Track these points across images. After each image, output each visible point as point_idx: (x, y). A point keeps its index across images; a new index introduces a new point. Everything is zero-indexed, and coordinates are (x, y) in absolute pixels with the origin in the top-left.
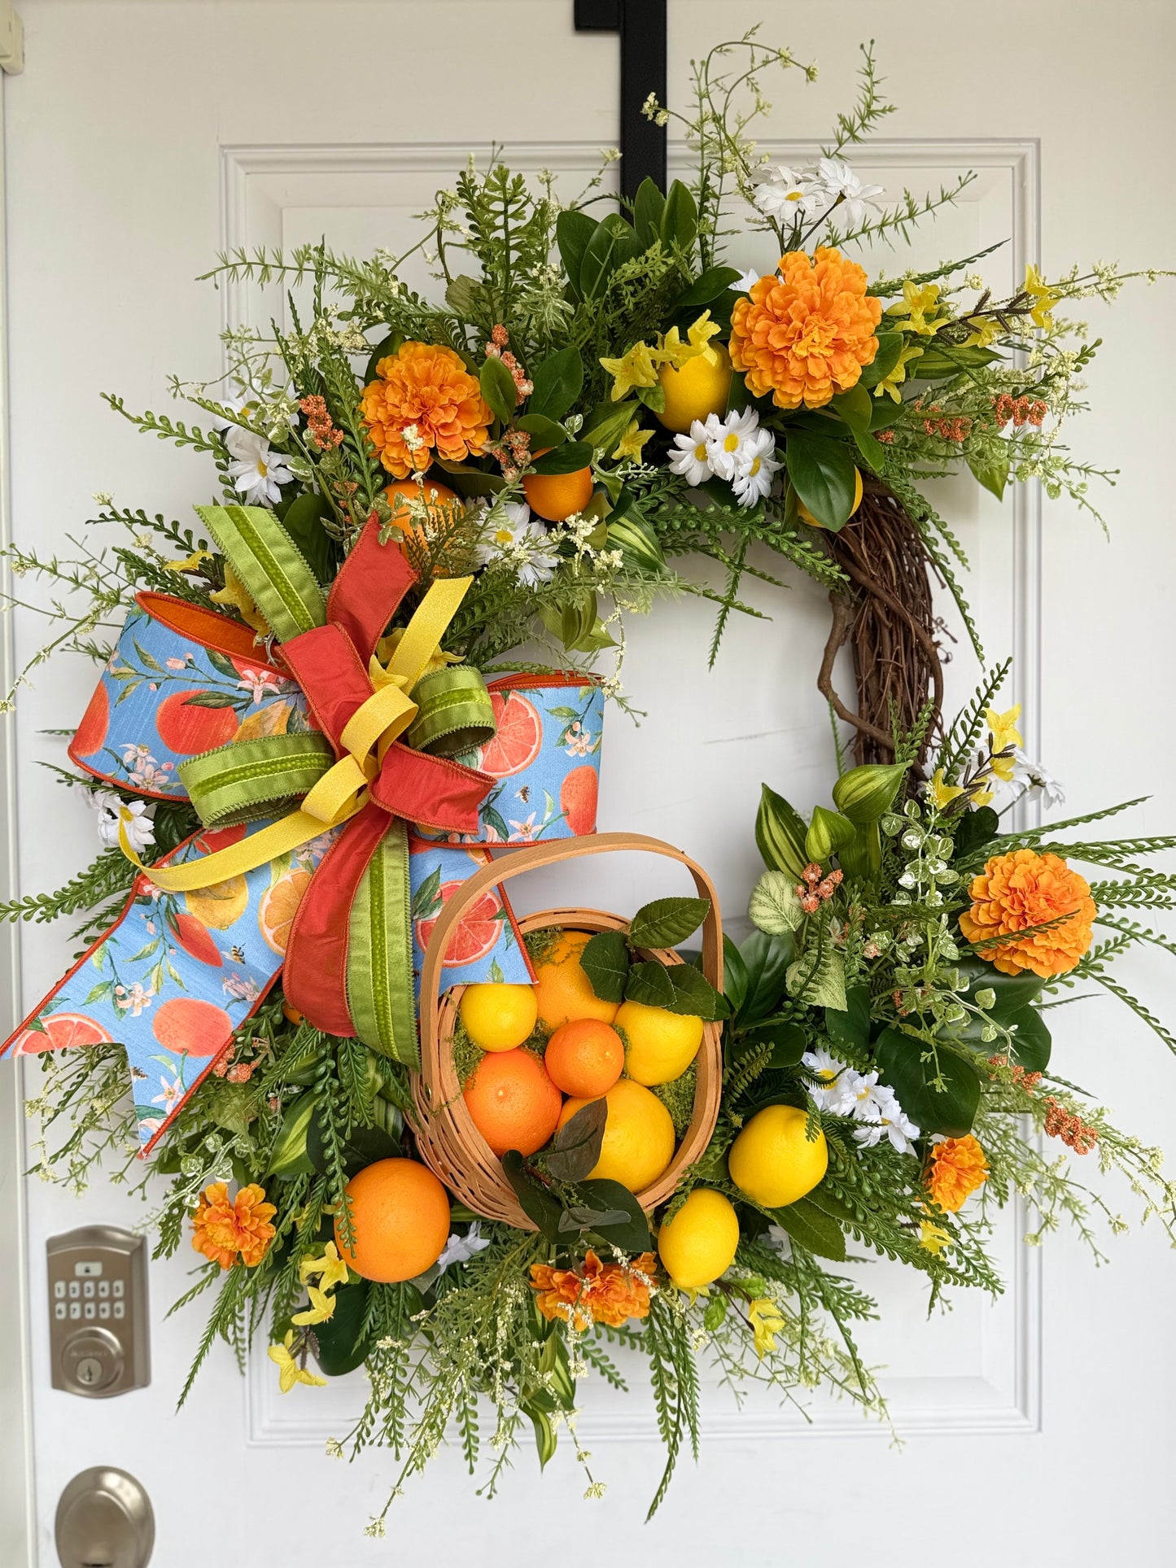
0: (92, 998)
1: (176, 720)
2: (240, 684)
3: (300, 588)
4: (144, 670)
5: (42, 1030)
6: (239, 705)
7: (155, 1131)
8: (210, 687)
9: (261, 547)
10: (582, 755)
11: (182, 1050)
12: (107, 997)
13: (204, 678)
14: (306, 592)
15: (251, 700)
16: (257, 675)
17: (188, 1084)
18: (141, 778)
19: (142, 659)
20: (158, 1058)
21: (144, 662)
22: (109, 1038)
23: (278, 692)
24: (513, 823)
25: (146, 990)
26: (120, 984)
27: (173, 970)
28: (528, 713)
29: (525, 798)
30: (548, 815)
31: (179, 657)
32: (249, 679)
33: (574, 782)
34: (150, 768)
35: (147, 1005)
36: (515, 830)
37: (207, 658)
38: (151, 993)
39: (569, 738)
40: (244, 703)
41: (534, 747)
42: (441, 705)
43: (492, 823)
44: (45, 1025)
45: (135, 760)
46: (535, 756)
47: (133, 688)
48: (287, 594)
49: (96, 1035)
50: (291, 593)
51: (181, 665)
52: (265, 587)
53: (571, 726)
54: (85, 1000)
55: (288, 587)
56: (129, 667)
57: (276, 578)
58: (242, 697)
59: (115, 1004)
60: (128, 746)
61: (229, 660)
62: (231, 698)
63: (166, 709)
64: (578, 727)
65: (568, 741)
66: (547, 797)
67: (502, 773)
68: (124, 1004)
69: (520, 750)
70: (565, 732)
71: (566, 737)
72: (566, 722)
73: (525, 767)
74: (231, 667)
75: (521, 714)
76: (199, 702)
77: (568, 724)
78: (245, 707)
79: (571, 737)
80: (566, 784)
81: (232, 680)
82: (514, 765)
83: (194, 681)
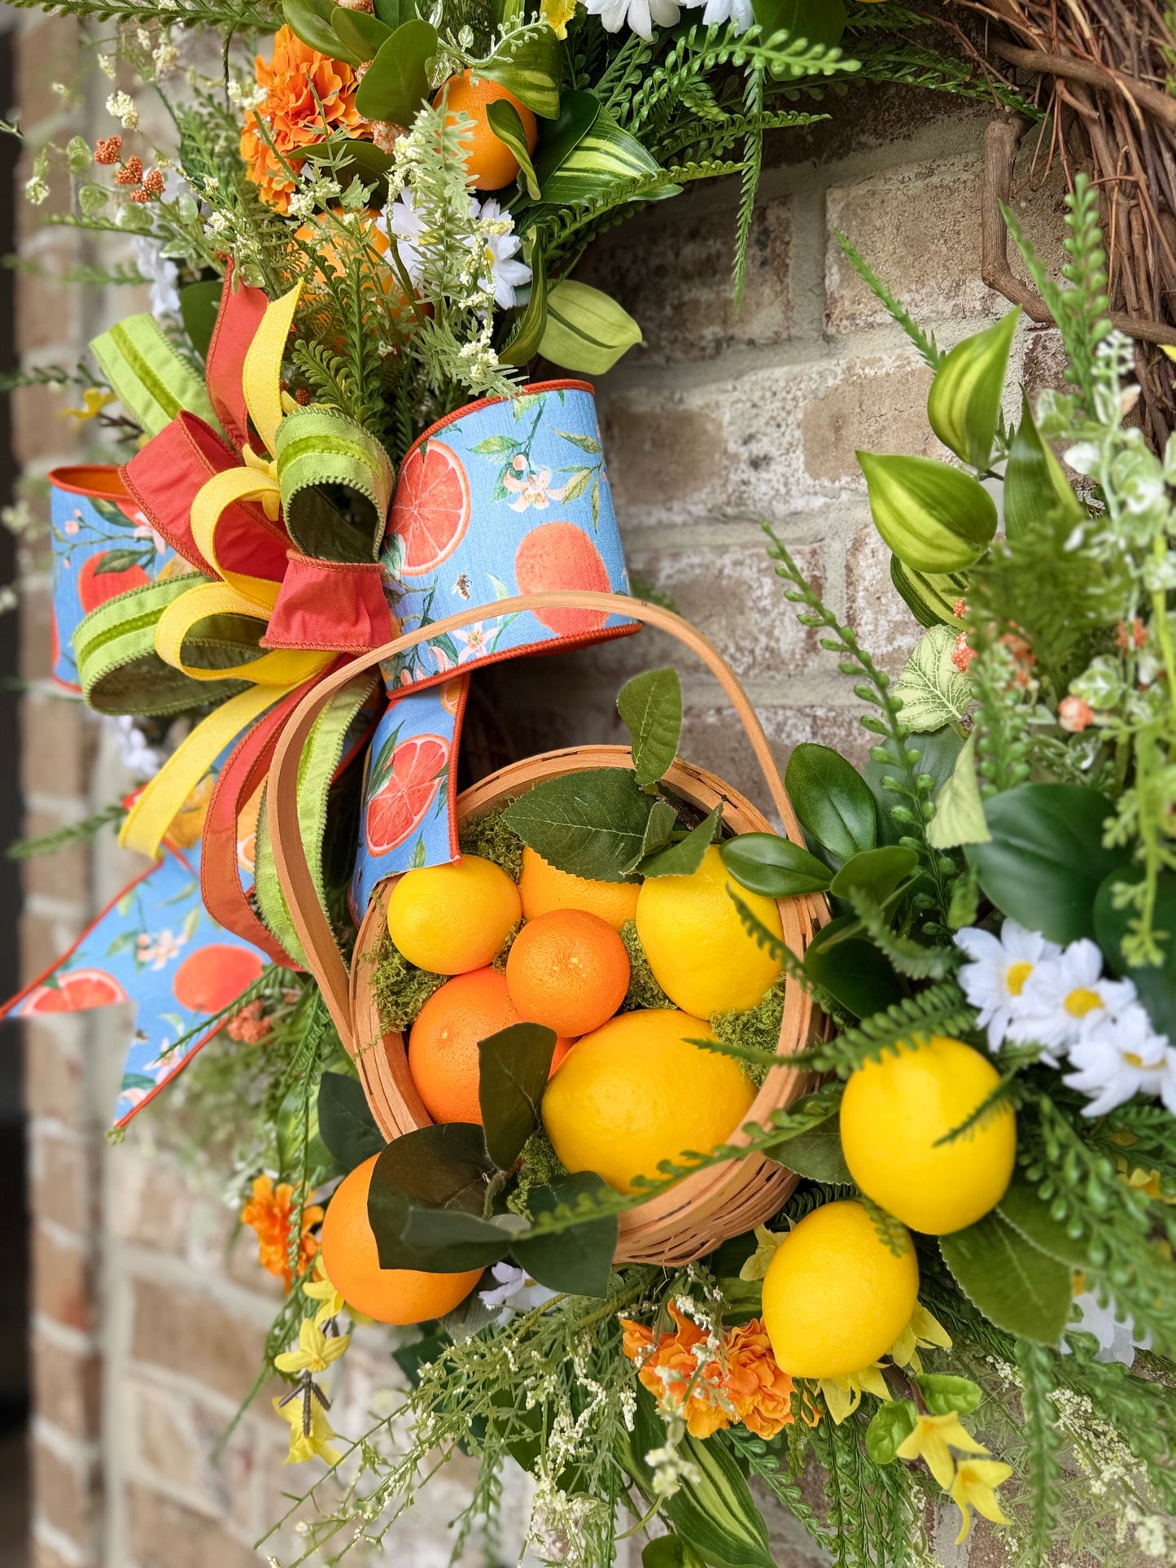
0: (113, 950)
2: (135, 533)
3: (183, 391)
4: (58, 546)
5: (56, 988)
6: (144, 560)
8: (108, 546)
10: (540, 506)
11: (197, 1007)
12: (127, 948)
13: (99, 537)
14: (189, 395)
15: (153, 551)
20: (167, 1016)
21: (56, 537)
26: (145, 931)
28: (446, 463)
29: (465, 593)
31: (71, 517)
32: (144, 524)
33: (534, 551)
35: (174, 954)
36: (463, 645)
37: (92, 510)
38: (182, 940)
39: (513, 485)
40: (149, 556)
41: (462, 512)
43: (439, 642)
44: (62, 983)
46: (466, 525)
49: (112, 994)
51: (75, 527)
53: (510, 465)
58: (143, 549)
61: (115, 505)
62: (132, 553)
63: (84, 587)
64: (522, 463)
65: (510, 489)
66: (496, 583)
67: (430, 564)
68: (145, 956)
69: (446, 524)
70: (501, 476)
71: (506, 483)
72: (500, 461)
73: (456, 545)
74: (120, 513)
75: (440, 468)
76: (106, 568)
77: (504, 463)
78: (151, 561)
79: (515, 481)
80: (521, 555)
81: (126, 531)
82: (442, 547)
83: (92, 543)
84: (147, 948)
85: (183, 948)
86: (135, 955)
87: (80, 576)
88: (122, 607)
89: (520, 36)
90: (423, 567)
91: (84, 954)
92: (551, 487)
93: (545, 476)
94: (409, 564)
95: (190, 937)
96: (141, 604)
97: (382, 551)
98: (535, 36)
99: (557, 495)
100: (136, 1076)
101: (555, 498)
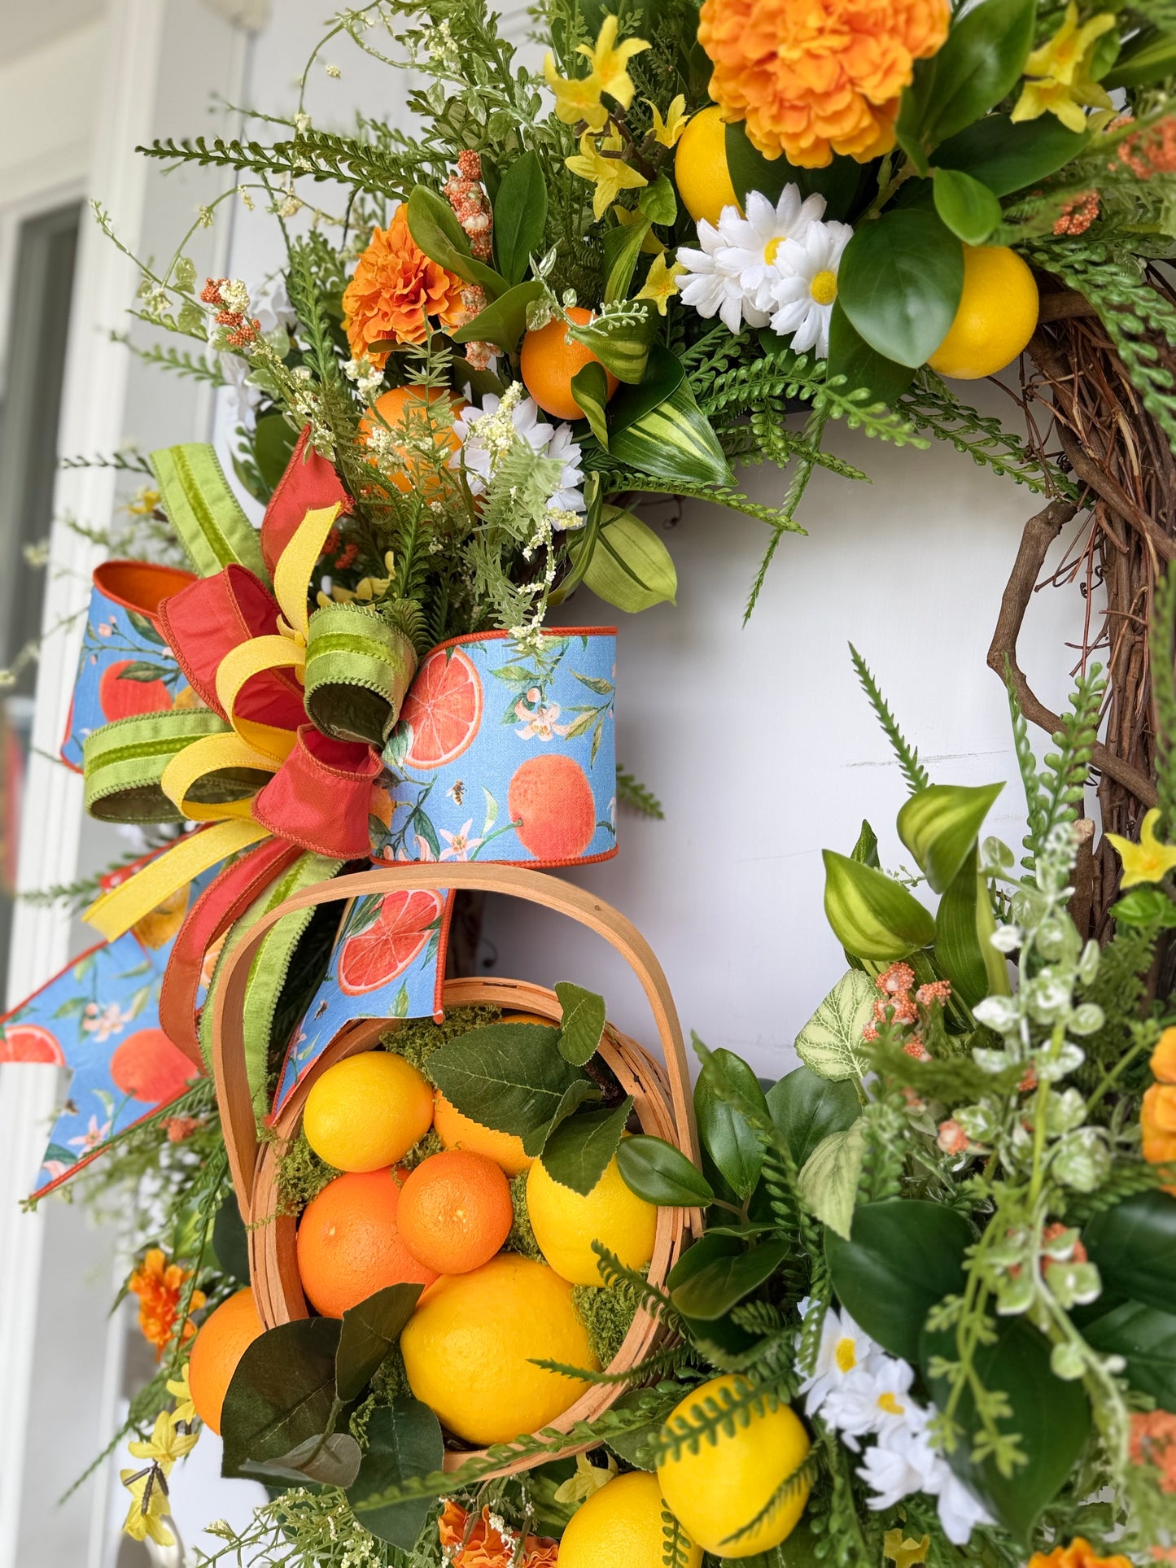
0: (61, 1012)
1: (116, 698)
2: (164, 651)
4: (88, 641)
6: (167, 677)
7: (56, 1177)
8: (136, 657)
9: (193, 487)
10: (545, 738)
11: (131, 1090)
12: (75, 1015)
13: (129, 646)
14: (236, 538)
15: (177, 672)
17: (116, 1130)
20: (99, 1092)
22: (62, 1061)
24: (445, 835)
25: (123, 1010)
26: (95, 1001)
28: (466, 677)
29: (458, 798)
30: (489, 824)
31: (106, 620)
33: (530, 778)
36: (447, 845)
37: (128, 621)
38: (127, 1017)
39: (523, 713)
40: (172, 675)
41: (472, 725)
43: (424, 834)
44: (9, 1035)
46: (473, 737)
47: (84, 663)
50: (220, 540)
51: (109, 630)
52: (195, 536)
53: (524, 695)
54: (55, 1014)
55: (217, 533)
57: (206, 524)
58: (168, 667)
60: (86, 730)
61: (150, 622)
62: (158, 668)
63: (106, 685)
64: (535, 695)
65: (520, 716)
66: (489, 798)
67: (432, 762)
68: (91, 1026)
69: (455, 730)
70: (514, 703)
71: (517, 711)
72: (516, 689)
73: (460, 753)
74: (153, 630)
75: (461, 679)
76: (130, 675)
77: (519, 691)
78: (174, 680)
79: (525, 711)
80: (517, 779)
81: (157, 647)
82: (447, 751)
83: (121, 650)
84: (93, 1017)
85: (127, 1025)
86: (81, 1023)
87: (103, 675)
88: (138, 727)
89: (620, 319)
90: (426, 763)
91: (33, 1010)
92: (557, 722)
93: (554, 712)
94: (413, 756)
95: (136, 1015)
96: (156, 730)
97: (392, 735)
98: (633, 323)
99: (562, 731)
100: (60, 1148)
101: (559, 733)
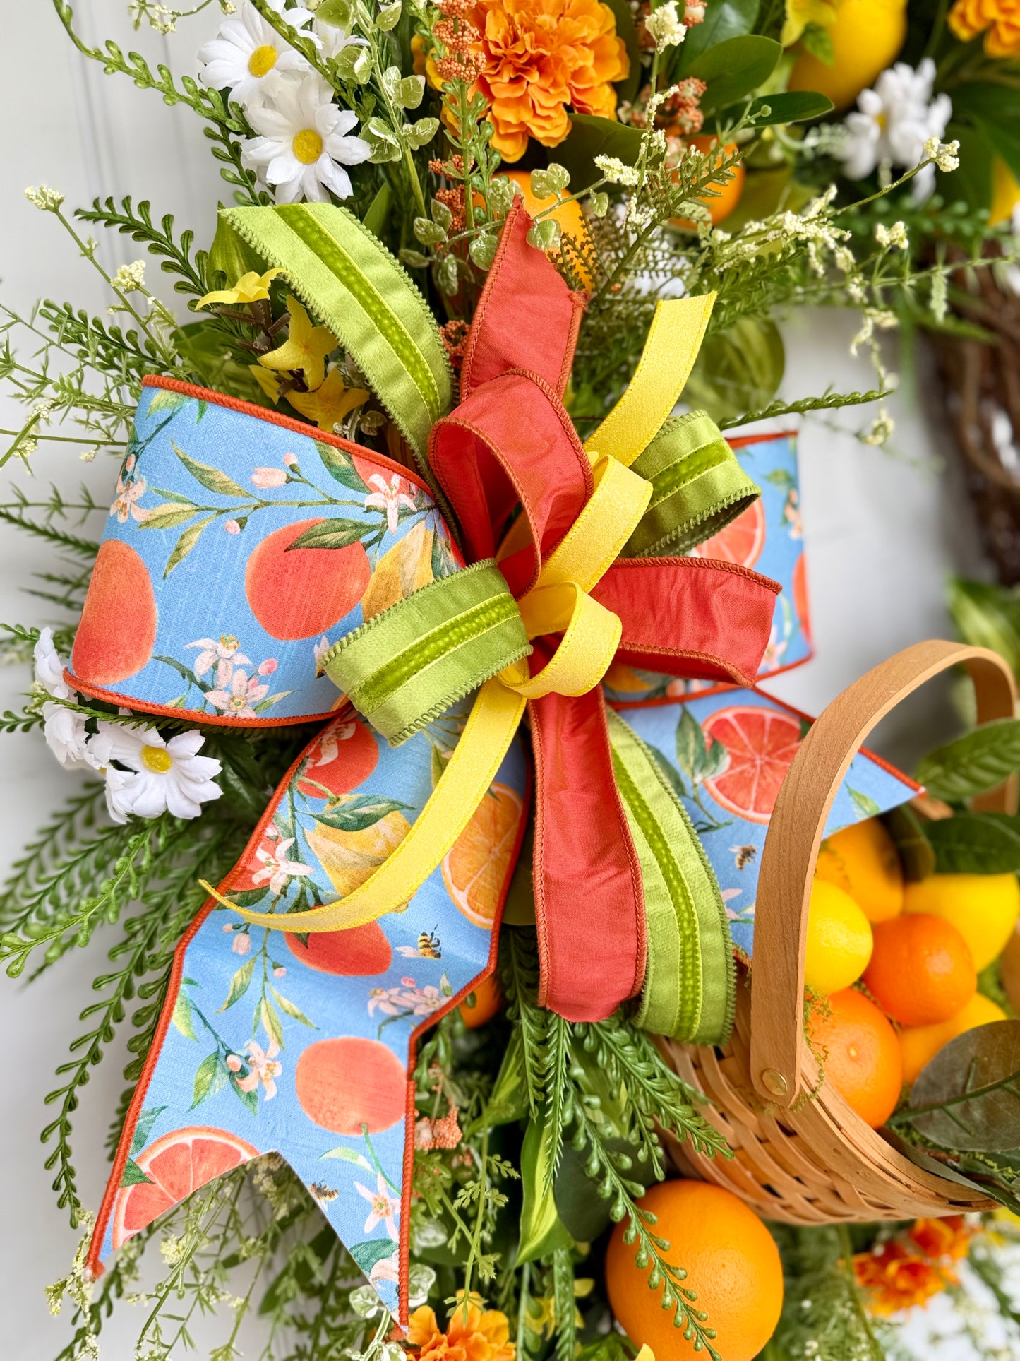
0: (200, 1089)
1: (278, 582)
2: (371, 500)
3: (417, 334)
4: (209, 498)
5: (142, 1179)
6: (366, 539)
7: (395, 1280)
8: (328, 512)
9: (350, 269)
11: (357, 1128)
12: (222, 1081)
13: (318, 497)
14: (425, 339)
15: (384, 526)
16: (388, 481)
17: (397, 1179)
18: (227, 696)
19: (202, 480)
20: (334, 1154)
21: (209, 485)
22: (251, 1150)
23: (415, 509)
25: (265, 1047)
26: (229, 1052)
27: (286, 1003)
30: (788, 627)
31: (274, 462)
32: (378, 490)
34: (241, 675)
35: (278, 1071)
37: (317, 458)
38: (274, 1050)
39: (790, 513)
40: (375, 533)
41: (758, 533)
42: (691, 474)
44: (145, 1168)
45: (215, 667)
47: (195, 537)
48: (401, 346)
49: (229, 1152)
50: (406, 343)
51: (279, 478)
52: (368, 336)
53: (789, 496)
54: (192, 1099)
55: (401, 333)
56: (178, 500)
57: (382, 318)
58: (372, 523)
59: (237, 1088)
60: (201, 643)
61: (349, 459)
62: (358, 526)
63: (261, 563)
65: (789, 518)
68: (249, 1084)
70: (784, 506)
71: (786, 512)
72: (783, 492)
74: (354, 470)
76: (311, 542)
77: (785, 494)
78: (377, 539)
80: (797, 576)
81: (358, 495)
83: (302, 504)
84: (243, 1073)
85: (281, 1060)
87: (257, 549)
95: (281, 1042)
